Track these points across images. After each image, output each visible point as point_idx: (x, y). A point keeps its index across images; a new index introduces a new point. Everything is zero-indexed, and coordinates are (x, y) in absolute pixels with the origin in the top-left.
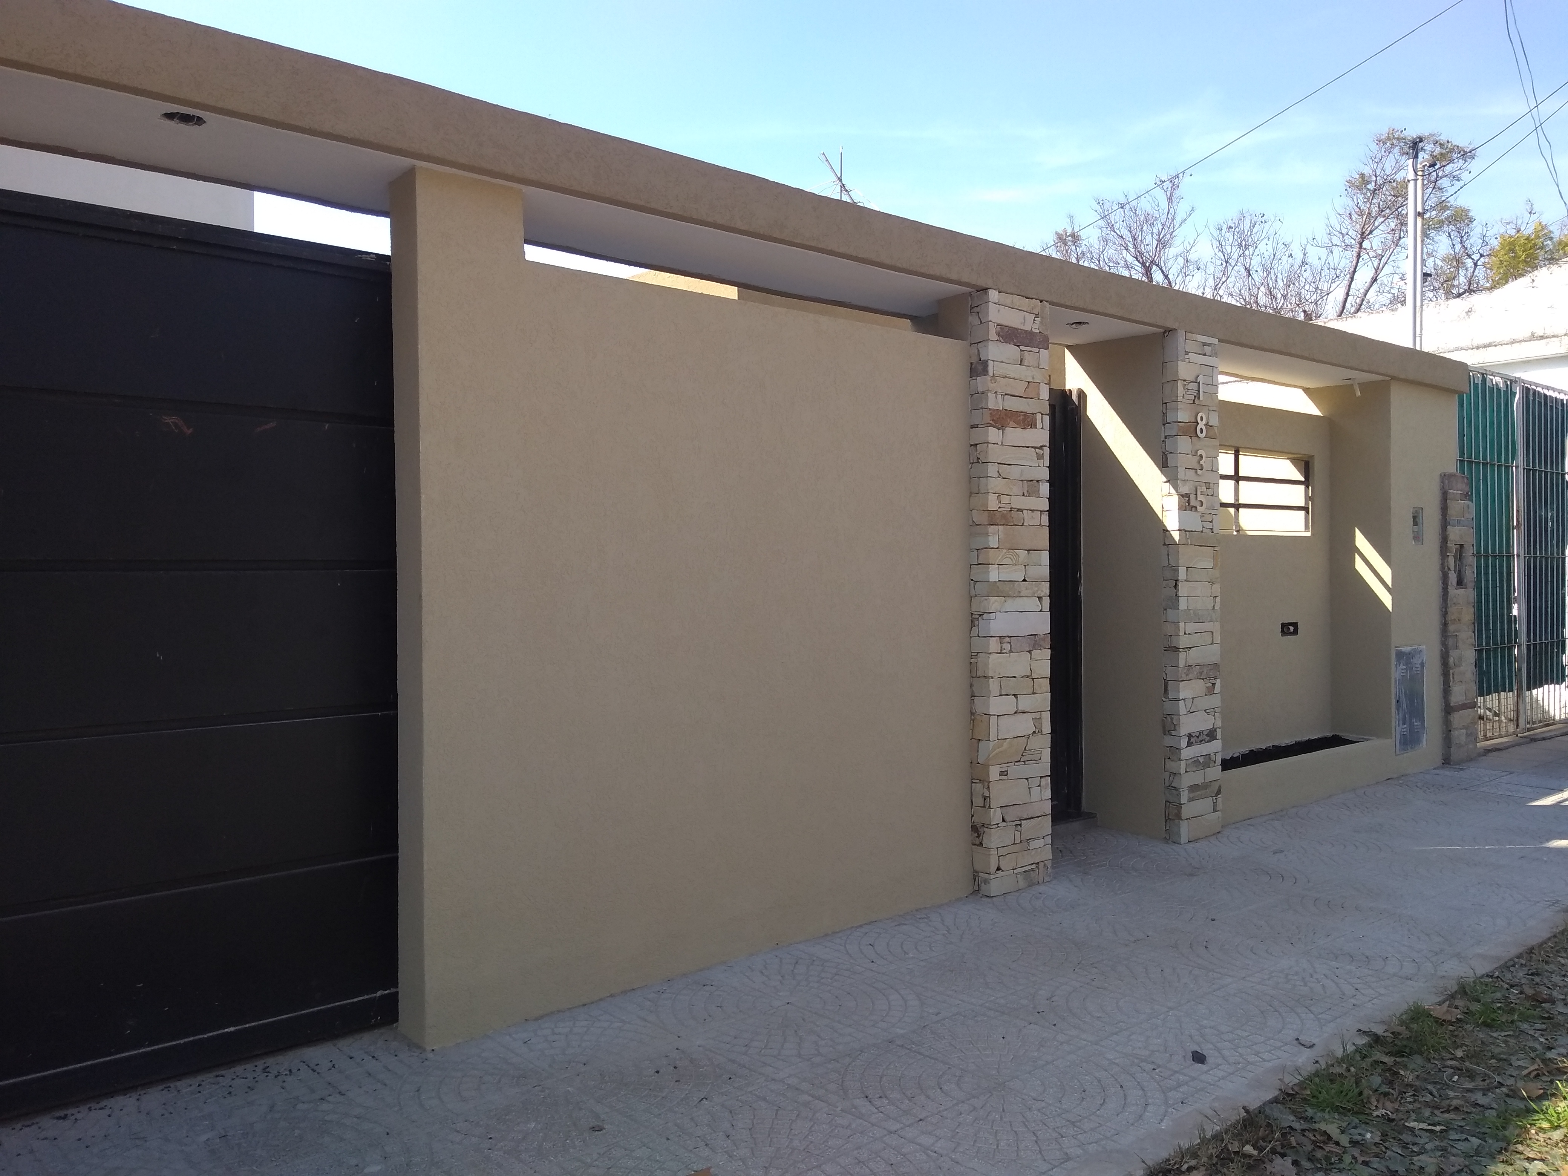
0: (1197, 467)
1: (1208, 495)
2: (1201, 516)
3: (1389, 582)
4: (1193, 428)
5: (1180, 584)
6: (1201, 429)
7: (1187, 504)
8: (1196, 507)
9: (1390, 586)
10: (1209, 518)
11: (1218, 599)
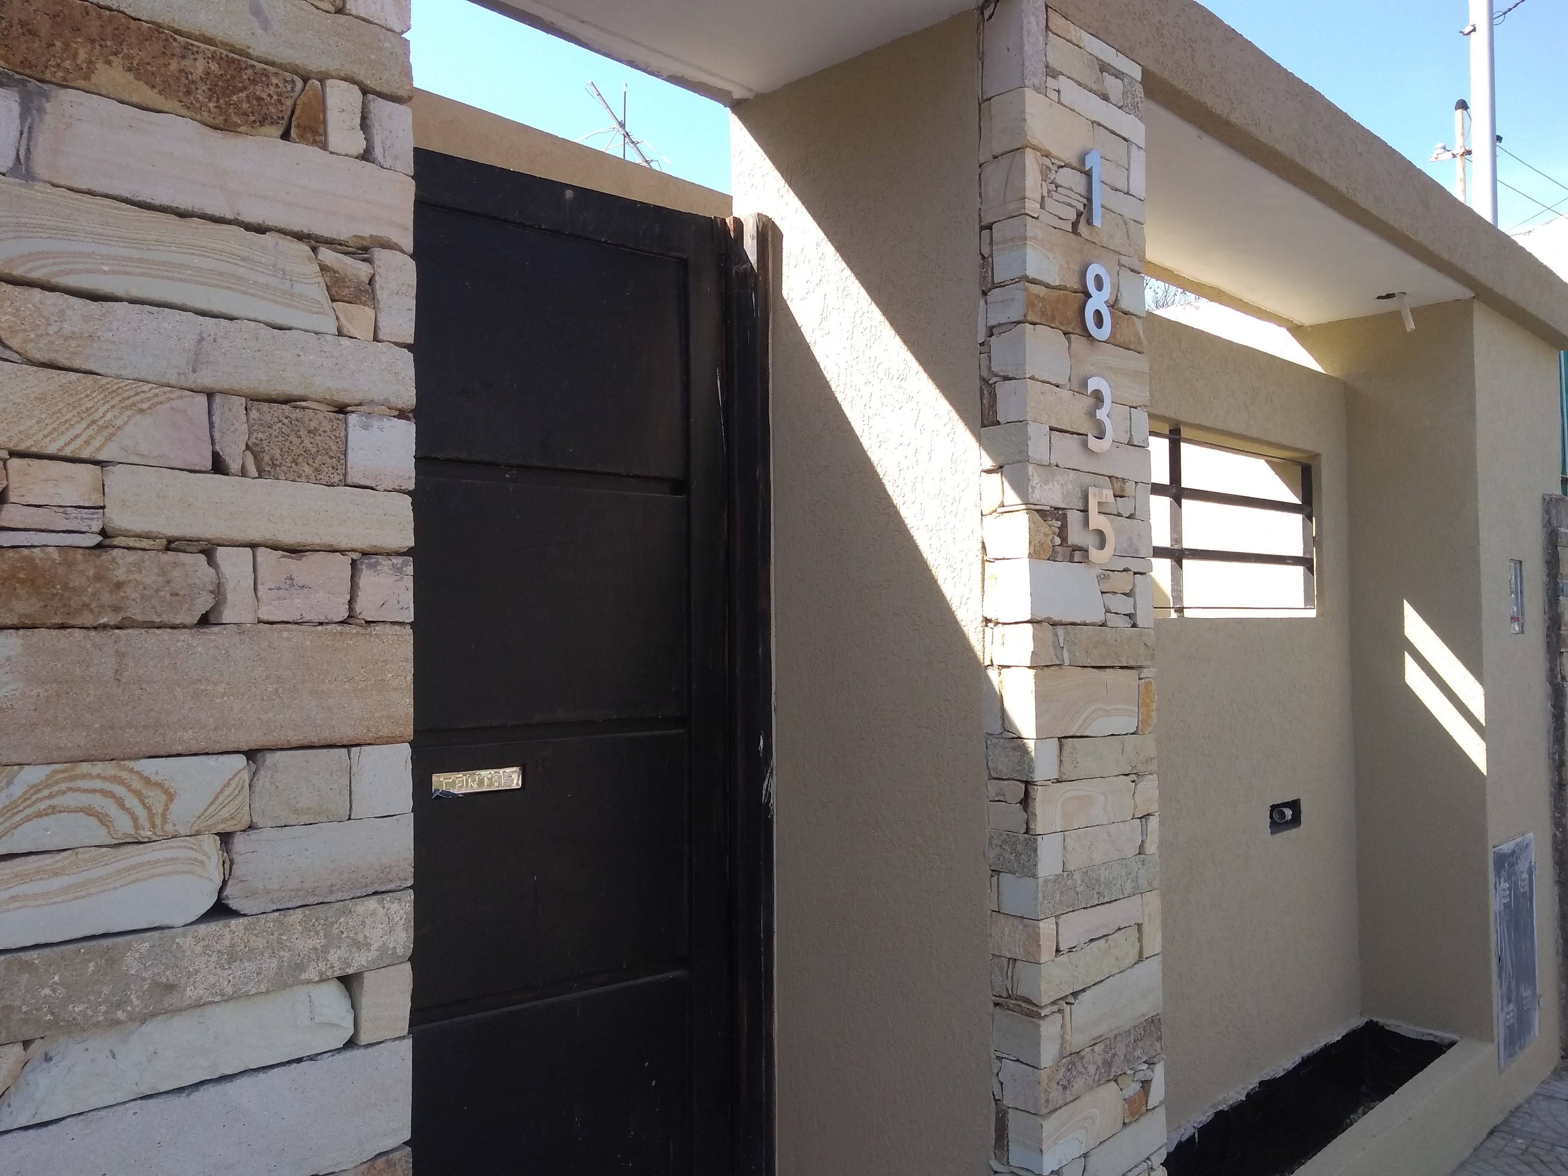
0: (1084, 426)
1: (1119, 515)
2: (1101, 578)
3: (1480, 713)
4: (1076, 307)
5: (1039, 794)
6: (1098, 314)
7: (1058, 541)
8: (1086, 551)
9: (1482, 721)
10: (1122, 582)
11: (1153, 823)
